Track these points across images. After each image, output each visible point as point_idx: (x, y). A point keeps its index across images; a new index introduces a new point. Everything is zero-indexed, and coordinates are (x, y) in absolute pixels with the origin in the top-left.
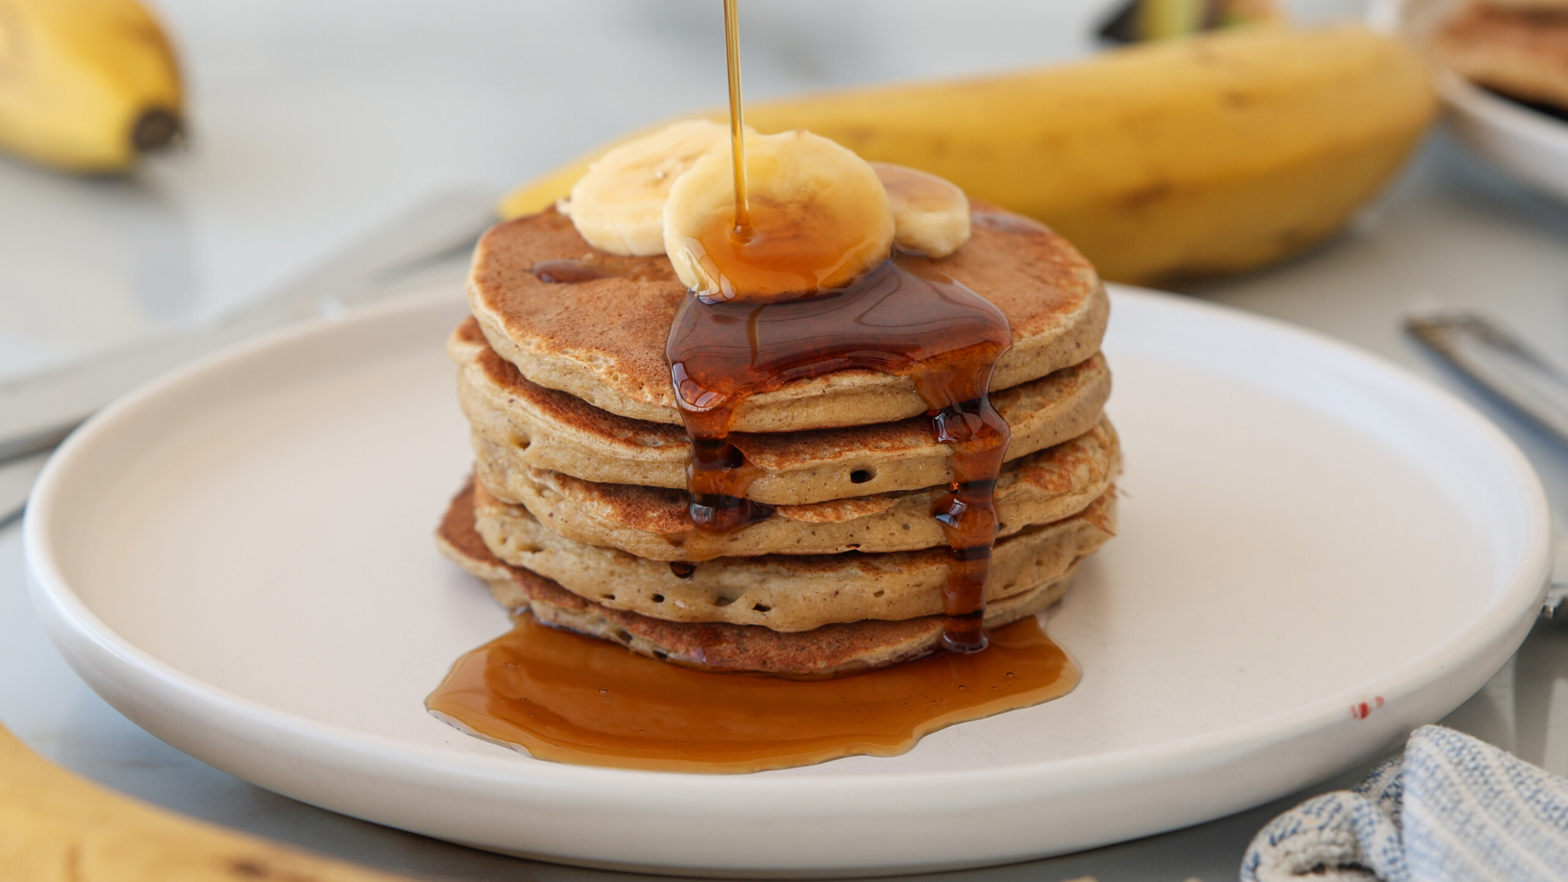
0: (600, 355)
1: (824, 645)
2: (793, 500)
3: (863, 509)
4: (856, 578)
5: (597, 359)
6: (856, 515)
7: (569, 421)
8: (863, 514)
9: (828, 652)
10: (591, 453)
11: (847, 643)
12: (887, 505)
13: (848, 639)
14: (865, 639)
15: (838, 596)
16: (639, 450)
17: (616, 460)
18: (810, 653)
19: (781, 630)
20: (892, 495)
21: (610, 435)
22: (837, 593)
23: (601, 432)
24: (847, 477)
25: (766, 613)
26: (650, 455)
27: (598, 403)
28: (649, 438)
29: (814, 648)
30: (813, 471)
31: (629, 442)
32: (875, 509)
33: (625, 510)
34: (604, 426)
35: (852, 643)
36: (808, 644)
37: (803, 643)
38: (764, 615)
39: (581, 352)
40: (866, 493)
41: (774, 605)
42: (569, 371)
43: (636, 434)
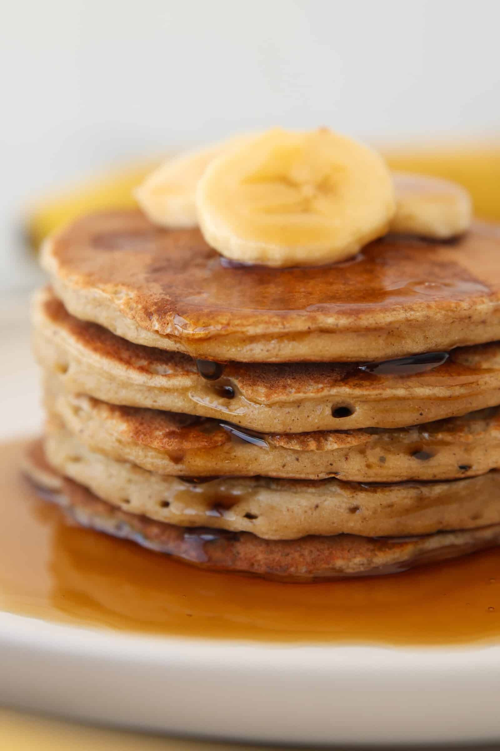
0: (124, 290)
1: (306, 553)
2: (279, 428)
3: (342, 441)
4: (334, 494)
5: (120, 293)
6: (336, 446)
7: (96, 350)
8: (343, 446)
9: (308, 559)
10: (112, 378)
11: (327, 553)
12: (364, 438)
13: (328, 549)
14: (343, 550)
15: (318, 510)
16: (149, 376)
17: (132, 385)
18: (293, 559)
19: (266, 537)
20: (371, 431)
21: (128, 363)
22: (317, 506)
23: (121, 360)
24: (328, 411)
25: (254, 520)
26: (159, 381)
27: (119, 332)
28: (161, 368)
29: (297, 555)
30: (298, 404)
31: (142, 369)
32: (353, 442)
33: (136, 428)
34: (125, 355)
35: (331, 553)
36: (292, 551)
37: (287, 550)
38: (252, 522)
39: (109, 287)
40: (346, 427)
41: (261, 515)
42: (99, 303)
43: (151, 363)
